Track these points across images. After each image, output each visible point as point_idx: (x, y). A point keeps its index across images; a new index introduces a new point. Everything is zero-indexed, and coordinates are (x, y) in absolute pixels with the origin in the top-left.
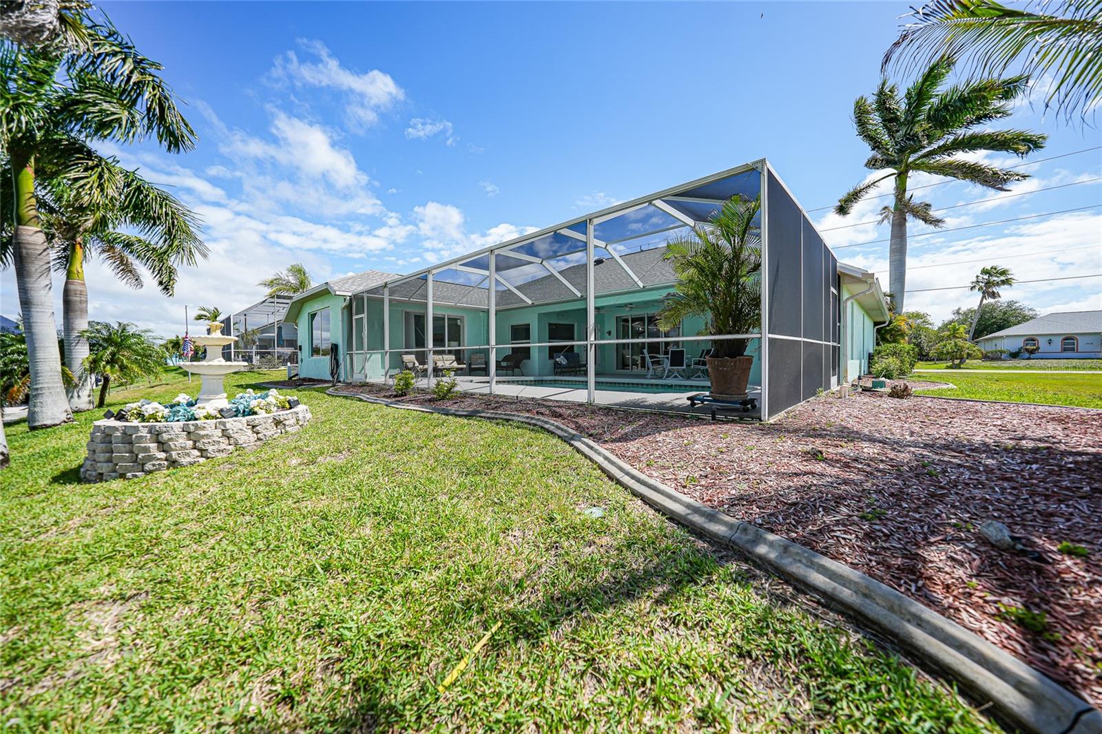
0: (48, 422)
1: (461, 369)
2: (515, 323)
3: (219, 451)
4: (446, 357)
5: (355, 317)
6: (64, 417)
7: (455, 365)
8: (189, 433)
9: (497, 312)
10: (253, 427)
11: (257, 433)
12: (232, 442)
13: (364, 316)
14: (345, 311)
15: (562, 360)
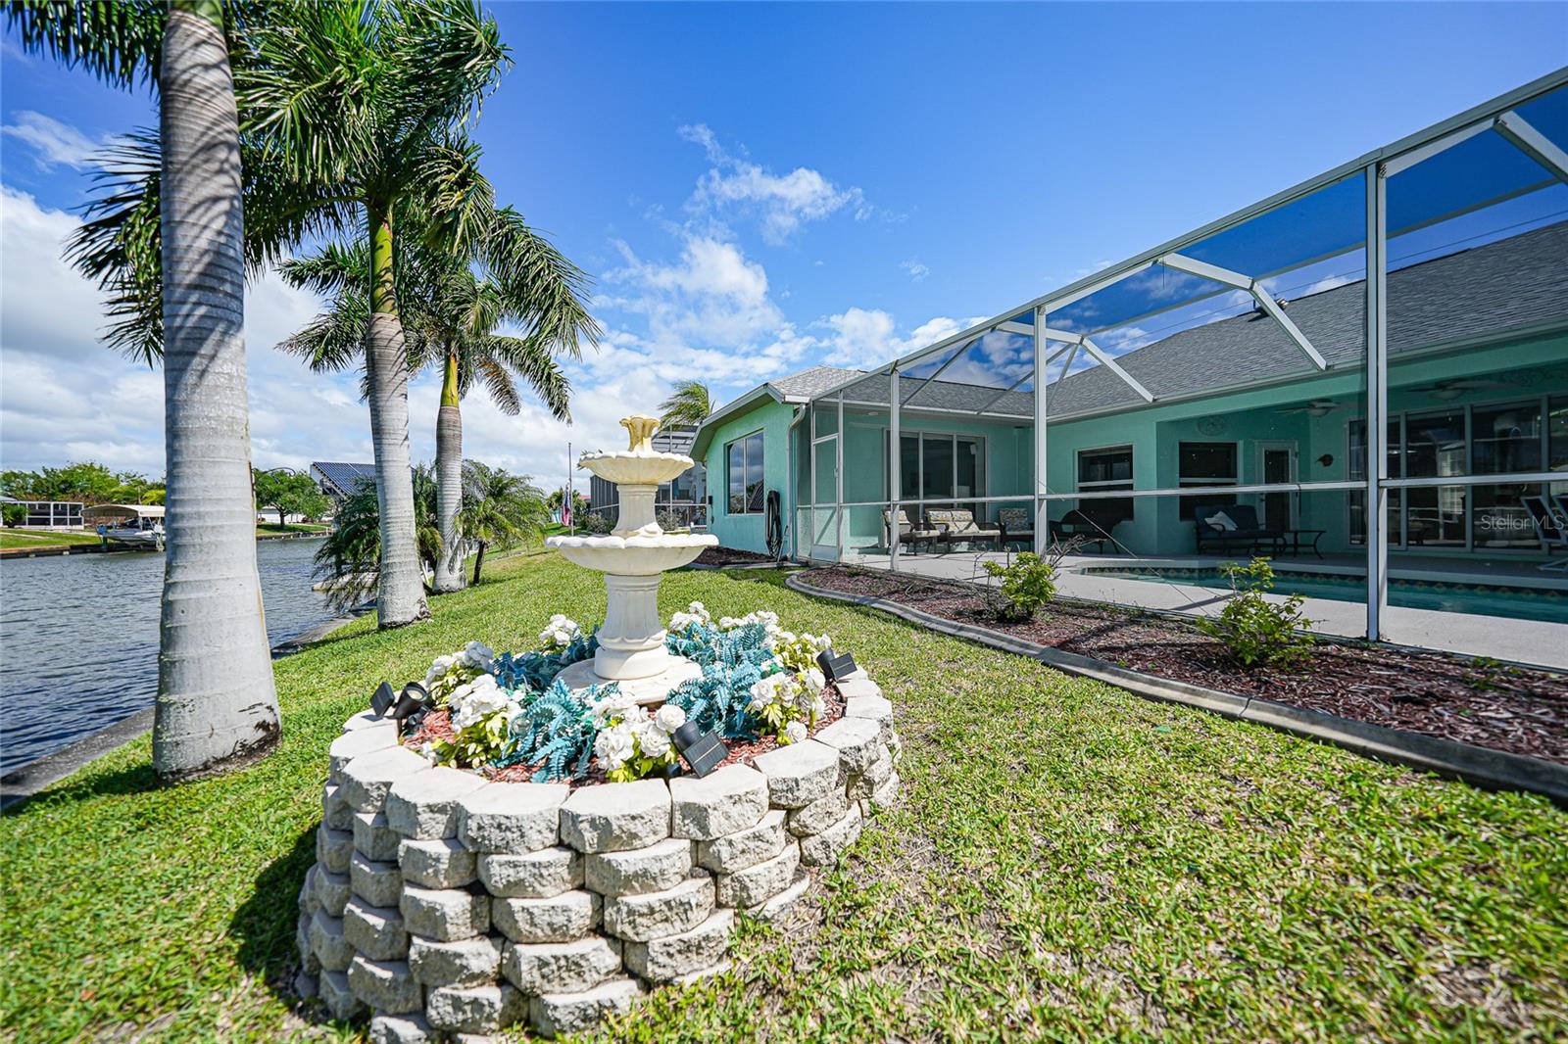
0: (399, 619)
1: (990, 538)
2: (1087, 447)
3: (688, 948)
4: (957, 514)
5: (815, 441)
6: (416, 611)
7: (974, 529)
8: (579, 855)
9: (1049, 425)
10: (790, 812)
11: (802, 837)
12: (727, 894)
13: (838, 436)
14: (796, 433)
15: (1219, 520)
